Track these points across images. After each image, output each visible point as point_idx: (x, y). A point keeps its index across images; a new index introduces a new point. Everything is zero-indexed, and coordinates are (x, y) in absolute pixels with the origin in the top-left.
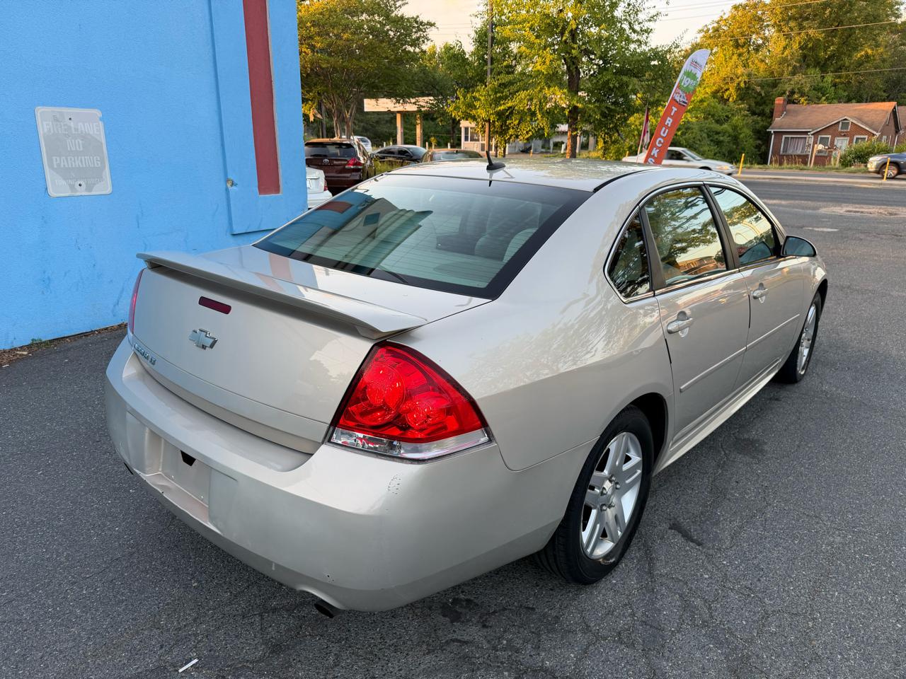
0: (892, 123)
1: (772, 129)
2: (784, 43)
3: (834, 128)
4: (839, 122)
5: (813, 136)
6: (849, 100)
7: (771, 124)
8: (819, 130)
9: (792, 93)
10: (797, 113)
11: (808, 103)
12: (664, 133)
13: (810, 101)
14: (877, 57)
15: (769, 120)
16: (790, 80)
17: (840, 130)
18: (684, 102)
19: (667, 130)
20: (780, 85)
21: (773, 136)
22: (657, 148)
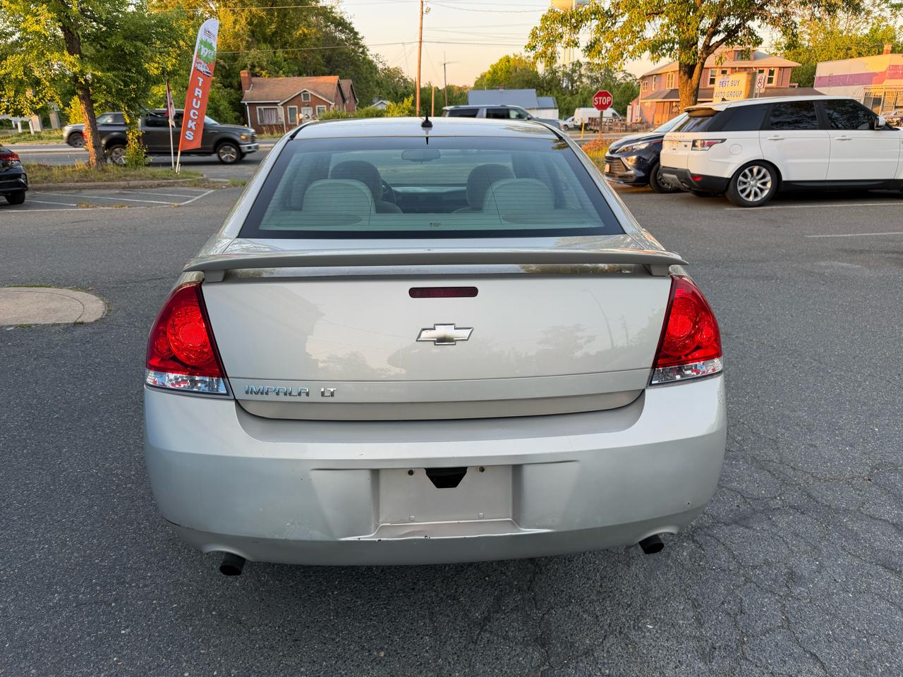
0: (339, 95)
1: (245, 101)
2: (232, 18)
3: (298, 99)
4: (300, 94)
5: (282, 107)
6: (300, 75)
7: (242, 97)
8: (286, 101)
9: (253, 66)
10: (262, 85)
11: (269, 77)
12: (196, 104)
13: (270, 74)
14: (313, 36)
15: (239, 92)
16: (247, 54)
17: (303, 100)
18: (207, 73)
19: (199, 102)
20: (240, 59)
21: (248, 108)
22: (193, 120)
